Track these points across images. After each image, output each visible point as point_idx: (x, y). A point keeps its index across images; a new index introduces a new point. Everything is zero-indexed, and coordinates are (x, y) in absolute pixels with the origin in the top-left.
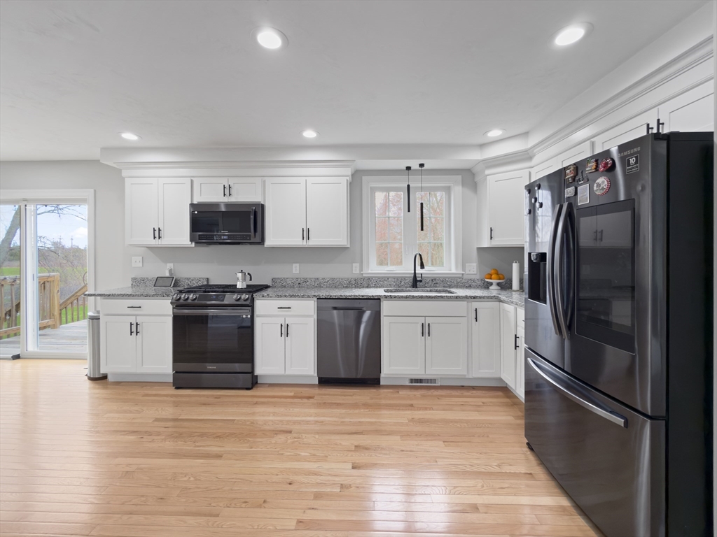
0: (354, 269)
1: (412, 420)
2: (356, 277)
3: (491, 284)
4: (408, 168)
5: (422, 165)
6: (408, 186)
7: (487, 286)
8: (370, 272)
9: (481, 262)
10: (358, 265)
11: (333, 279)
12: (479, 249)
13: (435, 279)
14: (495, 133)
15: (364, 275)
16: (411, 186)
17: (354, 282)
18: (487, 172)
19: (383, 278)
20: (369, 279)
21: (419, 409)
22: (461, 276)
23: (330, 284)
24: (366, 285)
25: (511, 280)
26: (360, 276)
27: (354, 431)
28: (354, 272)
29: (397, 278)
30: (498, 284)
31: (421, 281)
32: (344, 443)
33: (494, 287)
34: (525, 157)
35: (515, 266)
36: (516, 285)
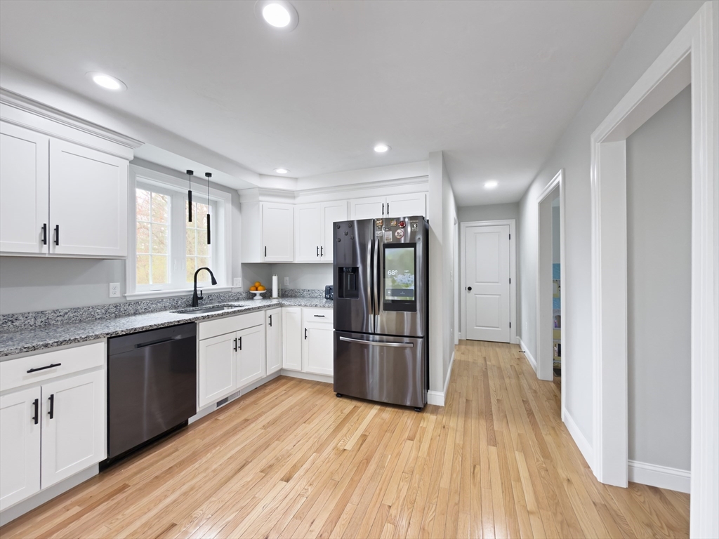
0: (111, 291)
1: (264, 427)
2: (113, 302)
3: (255, 295)
4: (190, 172)
5: (208, 175)
6: (190, 193)
7: (251, 297)
8: (137, 293)
9: (245, 276)
10: (118, 285)
11: (76, 310)
12: (243, 264)
13: (211, 295)
14: (281, 171)
15: (128, 299)
16: (193, 193)
17: (113, 310)
18: (261, 198)
19: (155, 299)
20: (137, 303)
21: (256, 418)
22: (230, 290)
23: (69, 318)
24: (132, 312)
25: (271, 290)
26: (123, 301)
27: (239, 467)
28: (111, 295)
29: (173, 298)
30: (261, 294)
31: (201, 298)
32: (249, 479)
33: (258, 297)
34: (291, 195)
35: (275, 279)
36: (275, 293)
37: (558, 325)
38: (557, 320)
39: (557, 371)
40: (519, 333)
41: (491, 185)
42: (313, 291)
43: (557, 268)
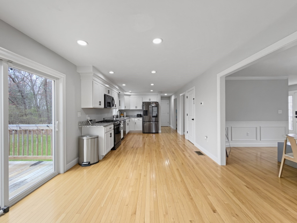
14: (130, 91)
34: (129, 95)
35: (125, 113)
36: (125, 116)
37: (177, 121)
38: (177, 119)
39: (177, 129)
40: (170, 124)
41: (166, 94)
42: (132, 115)
43: (176, 110)
